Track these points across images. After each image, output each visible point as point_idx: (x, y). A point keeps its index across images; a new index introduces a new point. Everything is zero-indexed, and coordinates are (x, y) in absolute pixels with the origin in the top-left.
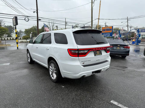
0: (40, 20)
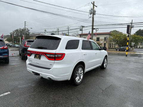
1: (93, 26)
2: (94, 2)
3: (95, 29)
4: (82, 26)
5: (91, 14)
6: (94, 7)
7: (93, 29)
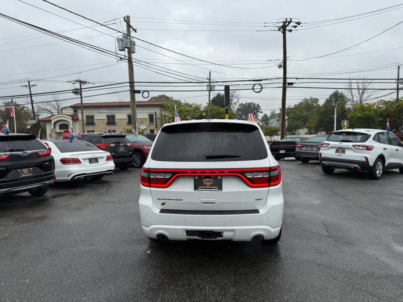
0: (292, 84)
1: (132, 83)
2: (128, 17)
3: (139, 92)
4: (81, 82)
5: (124, 50)
6: (129, 31)
7: (133, 92)
